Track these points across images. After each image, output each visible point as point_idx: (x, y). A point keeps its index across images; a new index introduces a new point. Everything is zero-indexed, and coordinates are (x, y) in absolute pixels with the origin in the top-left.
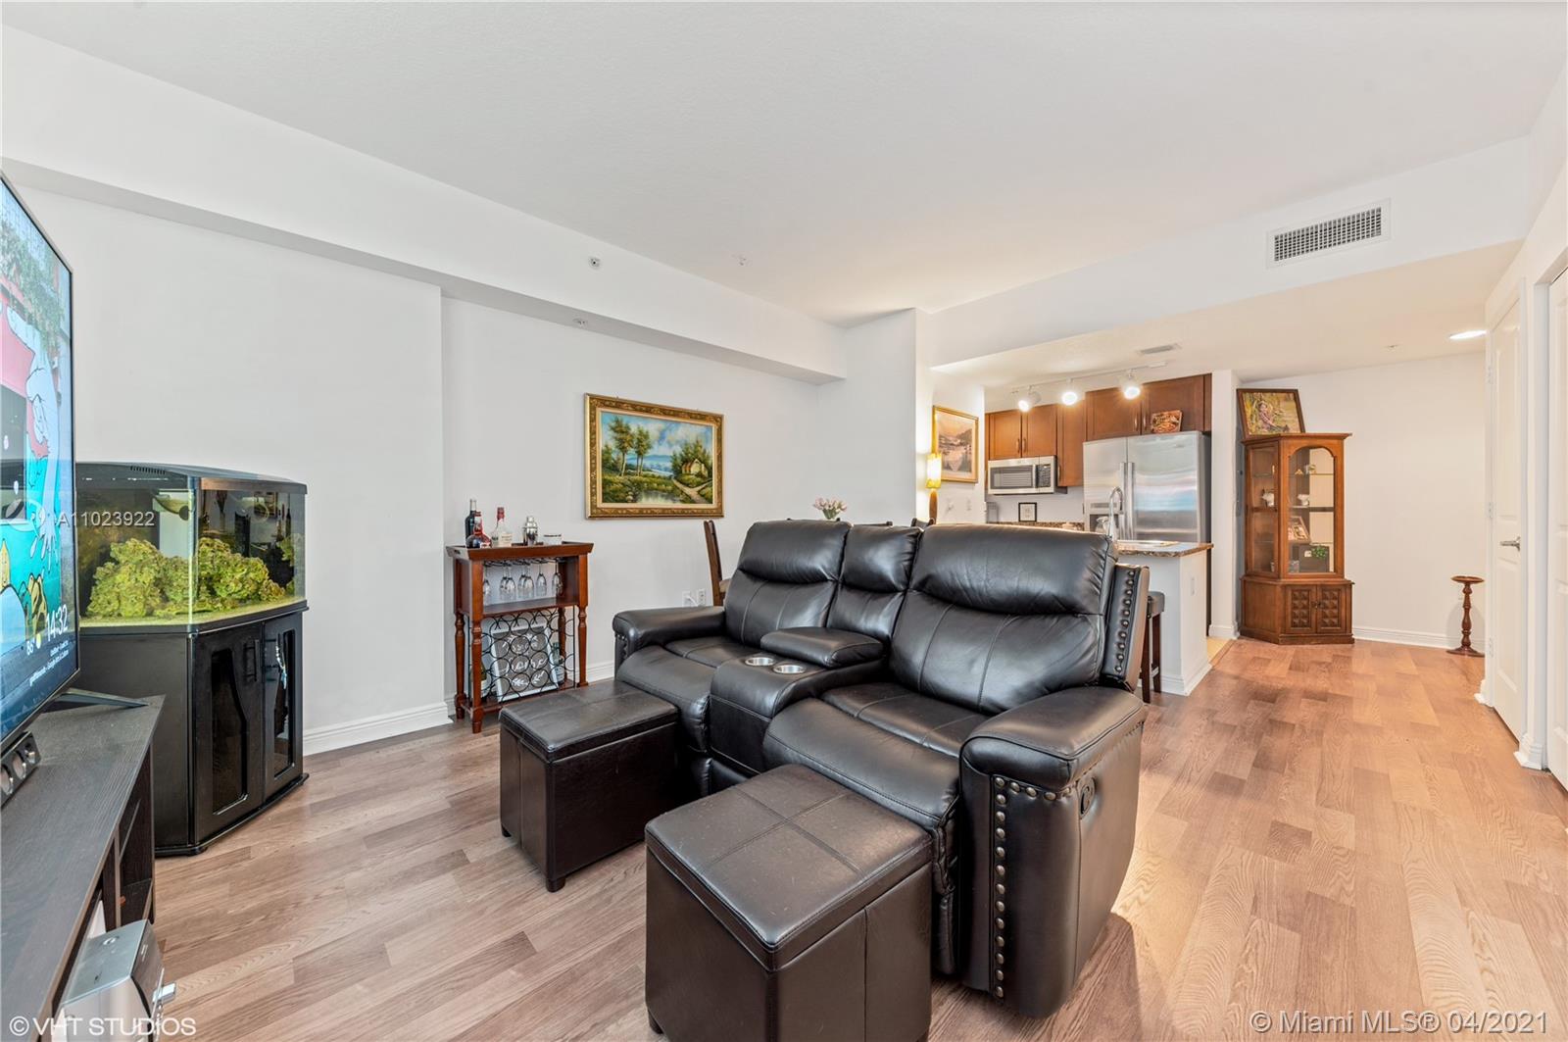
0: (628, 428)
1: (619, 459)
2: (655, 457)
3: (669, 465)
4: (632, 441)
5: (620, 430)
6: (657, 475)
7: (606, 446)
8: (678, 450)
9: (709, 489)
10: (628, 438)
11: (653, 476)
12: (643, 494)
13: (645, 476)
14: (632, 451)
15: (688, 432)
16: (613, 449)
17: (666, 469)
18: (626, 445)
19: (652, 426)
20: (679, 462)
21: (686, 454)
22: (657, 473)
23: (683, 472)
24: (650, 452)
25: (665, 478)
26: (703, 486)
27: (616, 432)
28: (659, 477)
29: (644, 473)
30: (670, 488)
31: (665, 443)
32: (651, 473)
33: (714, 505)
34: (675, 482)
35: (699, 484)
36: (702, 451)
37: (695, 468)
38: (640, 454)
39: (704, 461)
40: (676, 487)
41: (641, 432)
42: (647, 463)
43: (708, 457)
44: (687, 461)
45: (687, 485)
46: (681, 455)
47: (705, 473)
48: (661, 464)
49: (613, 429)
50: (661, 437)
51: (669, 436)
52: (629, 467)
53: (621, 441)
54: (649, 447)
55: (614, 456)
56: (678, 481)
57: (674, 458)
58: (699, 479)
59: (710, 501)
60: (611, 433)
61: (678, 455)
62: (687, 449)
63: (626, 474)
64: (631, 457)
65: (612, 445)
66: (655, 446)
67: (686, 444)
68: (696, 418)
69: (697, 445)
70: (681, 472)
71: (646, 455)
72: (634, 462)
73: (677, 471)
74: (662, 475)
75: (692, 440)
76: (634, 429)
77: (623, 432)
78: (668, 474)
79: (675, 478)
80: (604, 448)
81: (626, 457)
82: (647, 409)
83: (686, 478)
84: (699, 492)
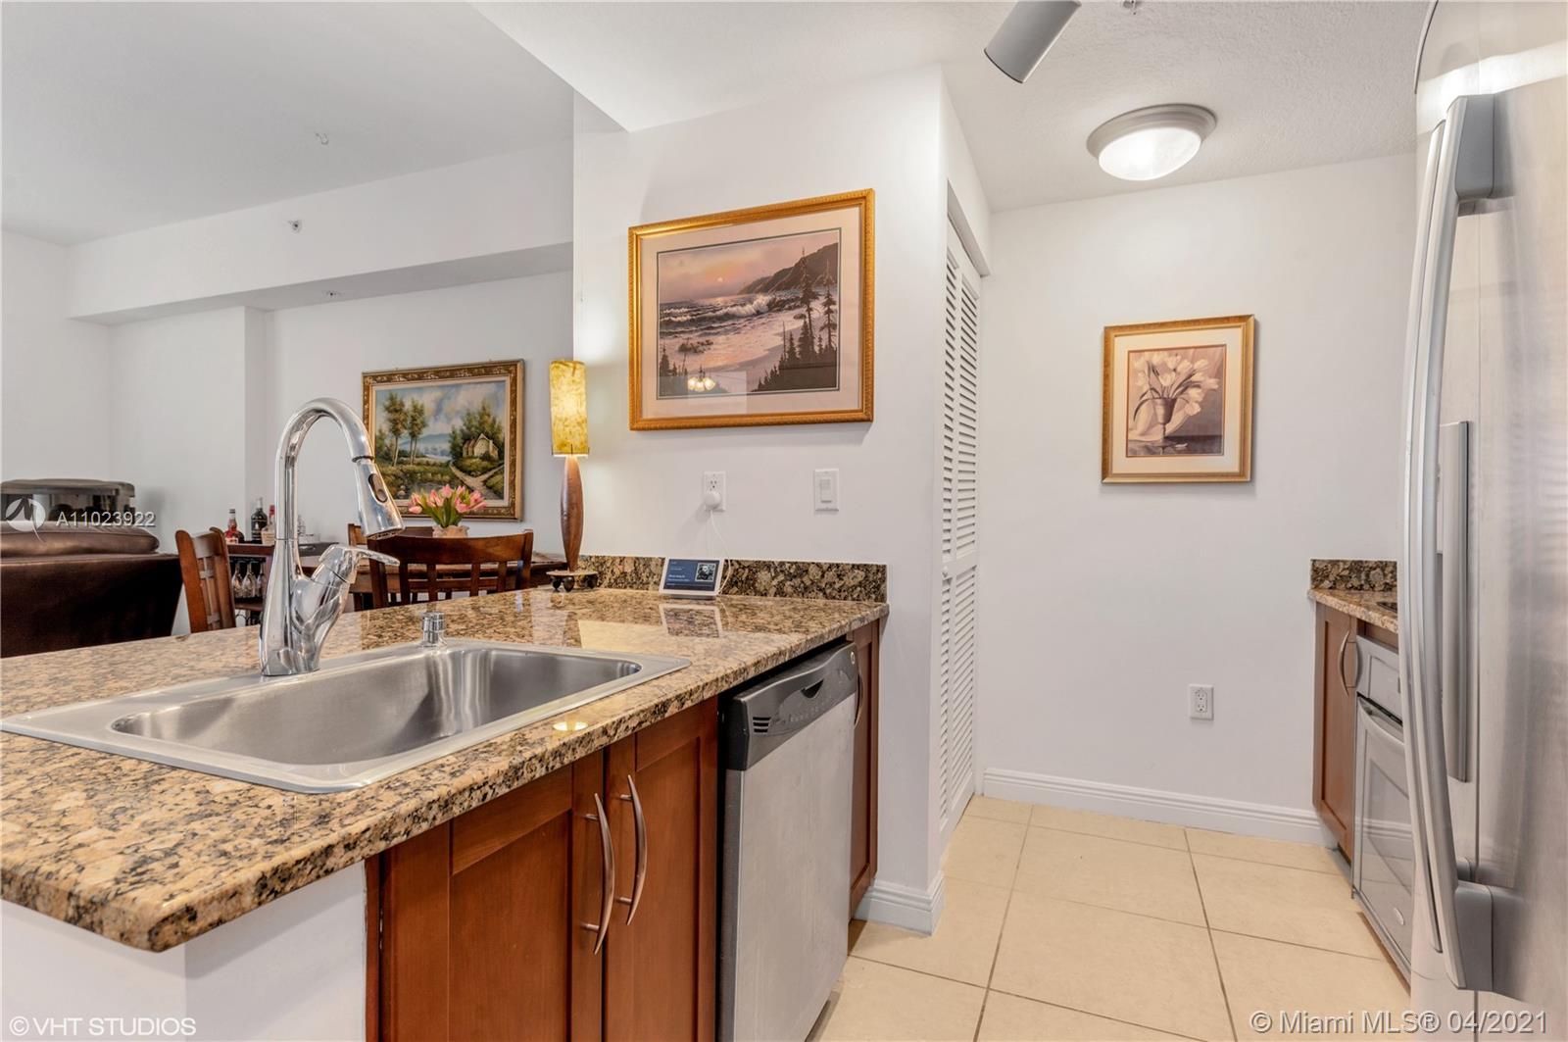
0: (402, 405)
1: (392, 445)
2: (430, 437)
3: (446, 446)
4: (405, 420)
5: (394, 408)
6: (432, 461)
7: (380, 431)
8: (459, 424)
9: (498, 478)
10: (402, 418)
11: (428, 464)
12: (416, 487)
13: (419, 464)
14: (405, 433)
15: (470, 396)
16: (387, 433)
17: (443, 453)
18: (400, 426)
19: (426, 397)
20: (459, 441)
21: (469, 428)
22: (432, 458)
23: (464, 454)
24: (425, 432)
25: (441, 465)
26: (491, 473)
27: (390, 412)
28: (434, 465)
29: (418, 460)
30: (447, 478)
31: (442, 417)
32: (425, 460)
33: (505, 503)
34: (454, 470)
35: (485, 471)
36: (490, 420)
37: (480, 448)
38: (413, 436)
39: (493, 437)
40: (454, 477)
41: (415, 408)
42: (421, 447)
43: (499, 429)
44: (469, 438)
45: (469, 473)
46: (462, 431)
47: (494, 454)
48: (437, 446)
49: (387, 409)
50: (438, 410)
51: (447, 406)
52: (402, 454)
53: (394, 422)
54: (424, 425)
55: (387, 442)
56: (458, 468)
57: (454, 436)
58: (485, 463)
59: (499, 495)
60: (385, 414)
61: (458, 432)
62: (470, 421)
63: (399, 463)
64: (403, 443)
65: (386, 428)
66: (431, 423)
67: (469, 414)
68: (479, 374)
69: (484, 412)
70: (461, 454)
71: (420, 436)
72: (407, 448)
73: (457, 453)
74: (438, 462)
75: (476, 407)
76: (408, 406)
77: (396, 411)
78: (445, 459)
79: (454, 464)
80: (378, 434)
81: (400, 442)
82: (420, 375)
83: (468, 462)
84: (485, 482)
